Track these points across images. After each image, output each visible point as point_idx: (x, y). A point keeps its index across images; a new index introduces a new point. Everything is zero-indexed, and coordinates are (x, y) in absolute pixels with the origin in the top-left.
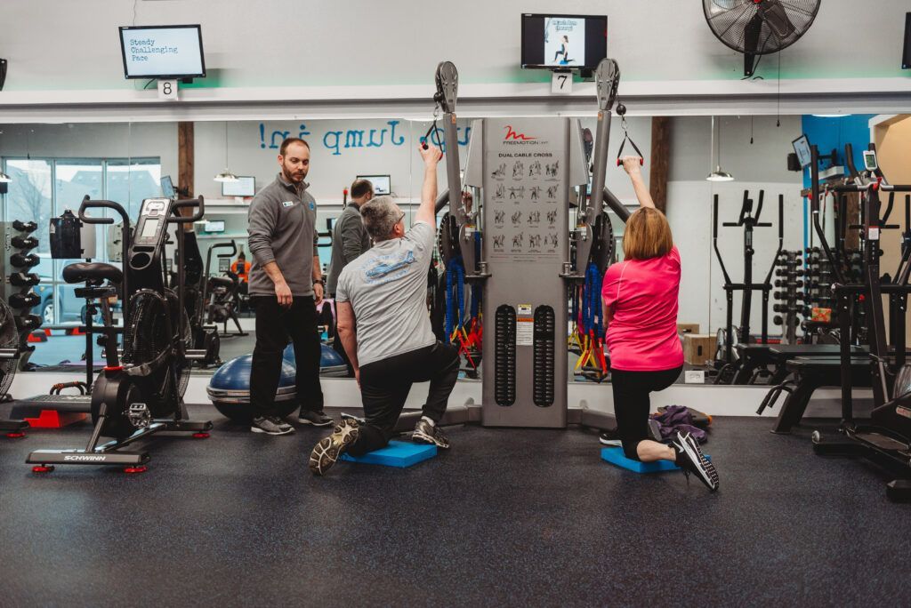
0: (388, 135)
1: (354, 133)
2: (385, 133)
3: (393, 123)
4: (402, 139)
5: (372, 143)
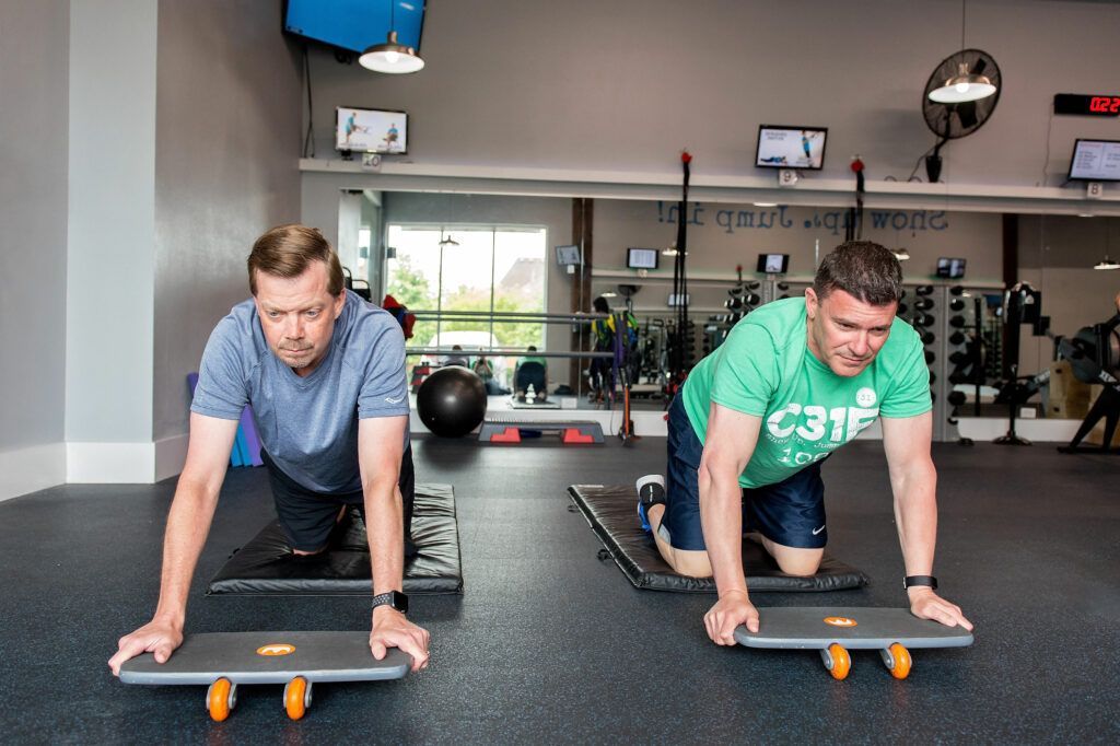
0: (777, 219)
1: (745, 214)
2: (775, 217)
3: (782, 208)
4: (790, 222)
5: (762, 225)
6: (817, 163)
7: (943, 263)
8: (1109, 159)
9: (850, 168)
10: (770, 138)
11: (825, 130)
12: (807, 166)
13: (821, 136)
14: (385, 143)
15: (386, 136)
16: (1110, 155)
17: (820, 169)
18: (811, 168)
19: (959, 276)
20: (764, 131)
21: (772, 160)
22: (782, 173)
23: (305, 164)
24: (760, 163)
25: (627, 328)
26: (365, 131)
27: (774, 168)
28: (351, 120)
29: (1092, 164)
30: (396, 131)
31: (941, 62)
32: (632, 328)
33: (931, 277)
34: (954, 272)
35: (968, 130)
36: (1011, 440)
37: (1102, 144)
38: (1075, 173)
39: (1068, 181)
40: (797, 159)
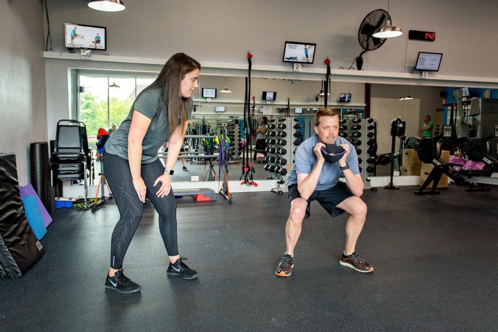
6: (311, 60)
7: (342, 96)
8: (431, 61)
9: (324, 63)
10: (290, 48)
11: (315, 45)
12: (306, 61)
13: (313, 47)
14: (94, 44)
15: (94, 41)
16: (432, 59)
17: (312, 63)
18: (308, 63)
19: (349, 101)
20: (287, 44)
21: (290, 58)
22: (295, 65)
23: (47, 54)
24: (285, 60)
25: (225, 143)
26: (82, 37)
27: (292, 62)
28: (74, 31)
29: (425, 63)
30: (99, 38)
31: (367, 14)
32: (228, 143)
33: (337, 102)
34: (347, 100)
35: (376, 47)
36: (391, 187)
37: (429, 54)
38: (418, 67)
39: (414, 70)
40: (302, 59)
